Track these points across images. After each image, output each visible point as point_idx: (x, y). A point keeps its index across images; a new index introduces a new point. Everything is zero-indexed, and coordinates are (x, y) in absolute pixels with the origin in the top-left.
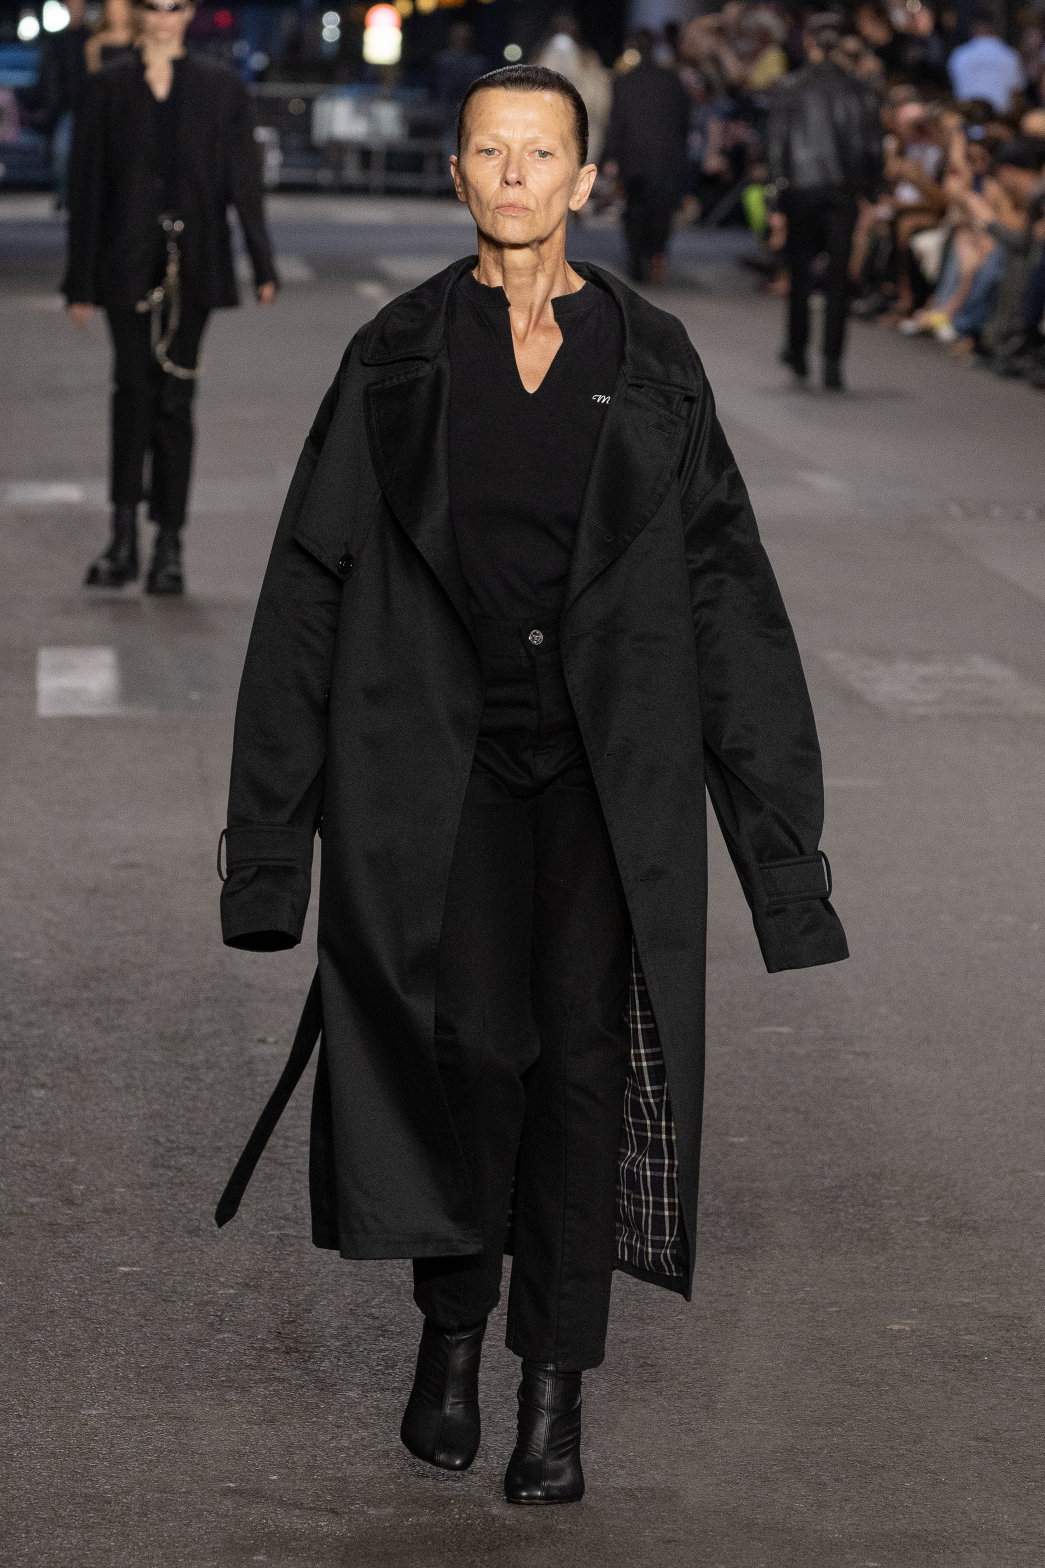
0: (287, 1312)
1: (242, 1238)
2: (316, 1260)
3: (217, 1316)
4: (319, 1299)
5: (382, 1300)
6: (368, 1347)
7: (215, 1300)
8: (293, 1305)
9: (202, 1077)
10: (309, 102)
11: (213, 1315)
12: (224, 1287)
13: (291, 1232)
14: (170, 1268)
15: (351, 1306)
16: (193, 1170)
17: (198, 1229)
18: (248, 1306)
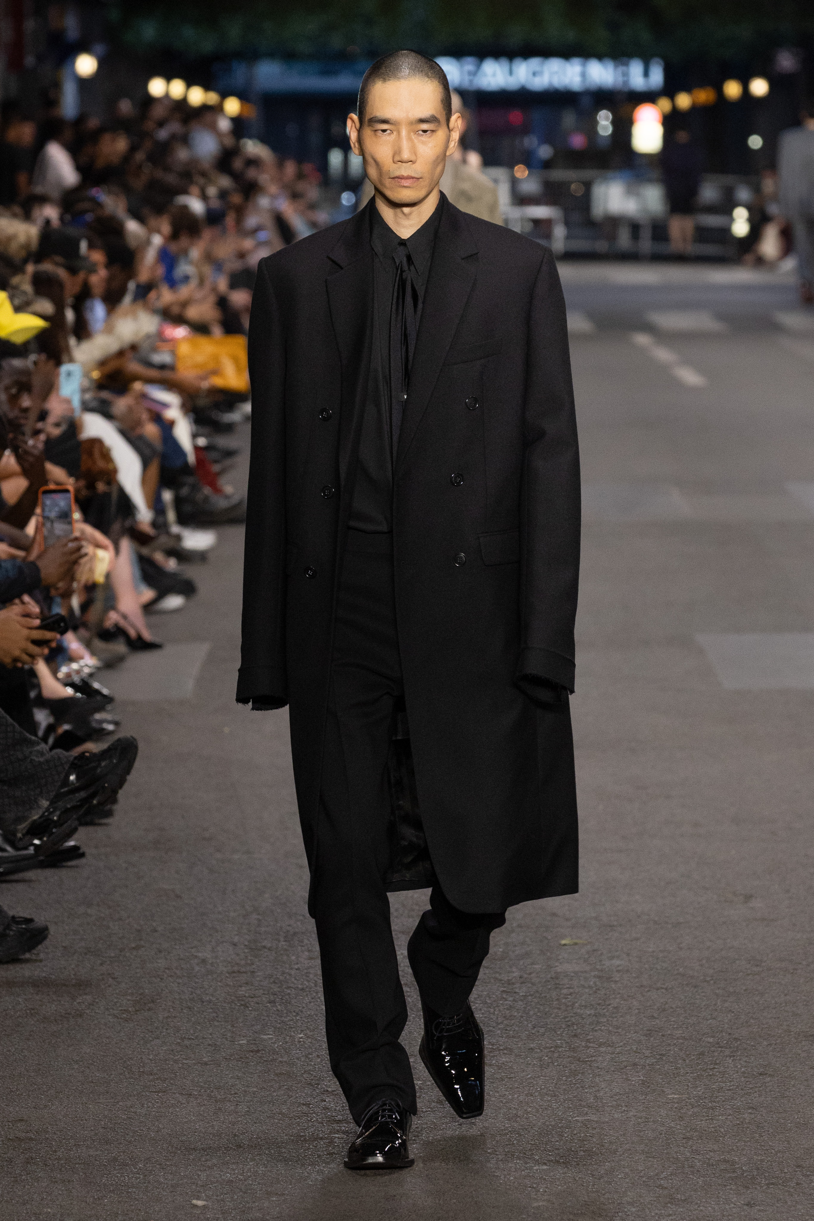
0: (591, 1183)
1: (553, 1123)
2: (614, 1141)
3: (533, 1187)
4: (617, 1173)
5: (669, 1173)
6: (658, 1212)
7: (531, 1174)
8: (596, 1178)
9: (517, 991)
10: (588, 186)
11: (530, 1187)
12: (539, 1164)
13: (594, 1118)
14: (493, 1148)
15: (644, 1179)
16: (511, 1067)
17: (516, 1116)
18: (559, 1179)
